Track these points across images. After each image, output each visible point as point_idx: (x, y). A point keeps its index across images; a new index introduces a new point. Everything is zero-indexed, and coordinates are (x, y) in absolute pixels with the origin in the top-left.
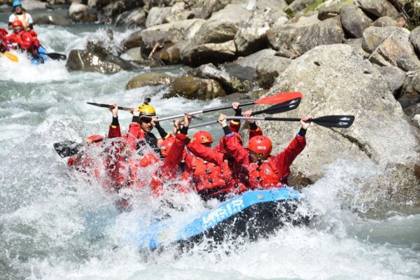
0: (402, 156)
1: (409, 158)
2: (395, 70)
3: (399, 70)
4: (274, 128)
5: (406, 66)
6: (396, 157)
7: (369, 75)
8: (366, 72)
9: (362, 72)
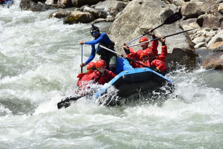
0: (180, 45)
1: (183, 45)
2: (173, 6)
3: (174, 5)
4: (122, 34)
5: (177, 3)
6: (177, 45)
7: (164, 8)
8: (163, 7)
9: (160, 7)
